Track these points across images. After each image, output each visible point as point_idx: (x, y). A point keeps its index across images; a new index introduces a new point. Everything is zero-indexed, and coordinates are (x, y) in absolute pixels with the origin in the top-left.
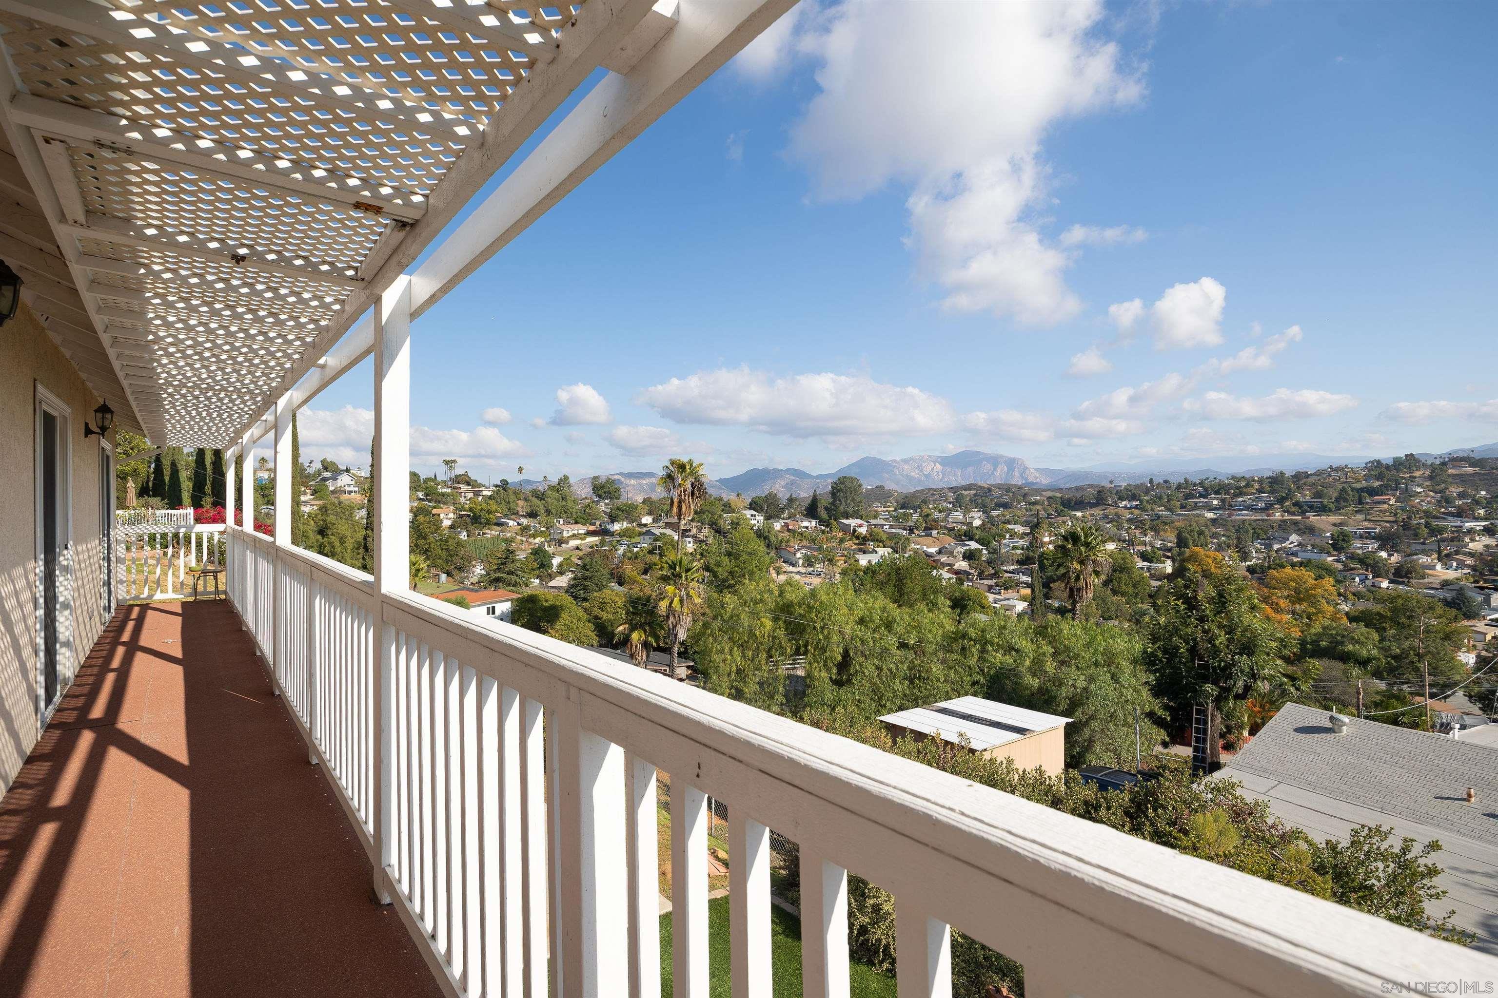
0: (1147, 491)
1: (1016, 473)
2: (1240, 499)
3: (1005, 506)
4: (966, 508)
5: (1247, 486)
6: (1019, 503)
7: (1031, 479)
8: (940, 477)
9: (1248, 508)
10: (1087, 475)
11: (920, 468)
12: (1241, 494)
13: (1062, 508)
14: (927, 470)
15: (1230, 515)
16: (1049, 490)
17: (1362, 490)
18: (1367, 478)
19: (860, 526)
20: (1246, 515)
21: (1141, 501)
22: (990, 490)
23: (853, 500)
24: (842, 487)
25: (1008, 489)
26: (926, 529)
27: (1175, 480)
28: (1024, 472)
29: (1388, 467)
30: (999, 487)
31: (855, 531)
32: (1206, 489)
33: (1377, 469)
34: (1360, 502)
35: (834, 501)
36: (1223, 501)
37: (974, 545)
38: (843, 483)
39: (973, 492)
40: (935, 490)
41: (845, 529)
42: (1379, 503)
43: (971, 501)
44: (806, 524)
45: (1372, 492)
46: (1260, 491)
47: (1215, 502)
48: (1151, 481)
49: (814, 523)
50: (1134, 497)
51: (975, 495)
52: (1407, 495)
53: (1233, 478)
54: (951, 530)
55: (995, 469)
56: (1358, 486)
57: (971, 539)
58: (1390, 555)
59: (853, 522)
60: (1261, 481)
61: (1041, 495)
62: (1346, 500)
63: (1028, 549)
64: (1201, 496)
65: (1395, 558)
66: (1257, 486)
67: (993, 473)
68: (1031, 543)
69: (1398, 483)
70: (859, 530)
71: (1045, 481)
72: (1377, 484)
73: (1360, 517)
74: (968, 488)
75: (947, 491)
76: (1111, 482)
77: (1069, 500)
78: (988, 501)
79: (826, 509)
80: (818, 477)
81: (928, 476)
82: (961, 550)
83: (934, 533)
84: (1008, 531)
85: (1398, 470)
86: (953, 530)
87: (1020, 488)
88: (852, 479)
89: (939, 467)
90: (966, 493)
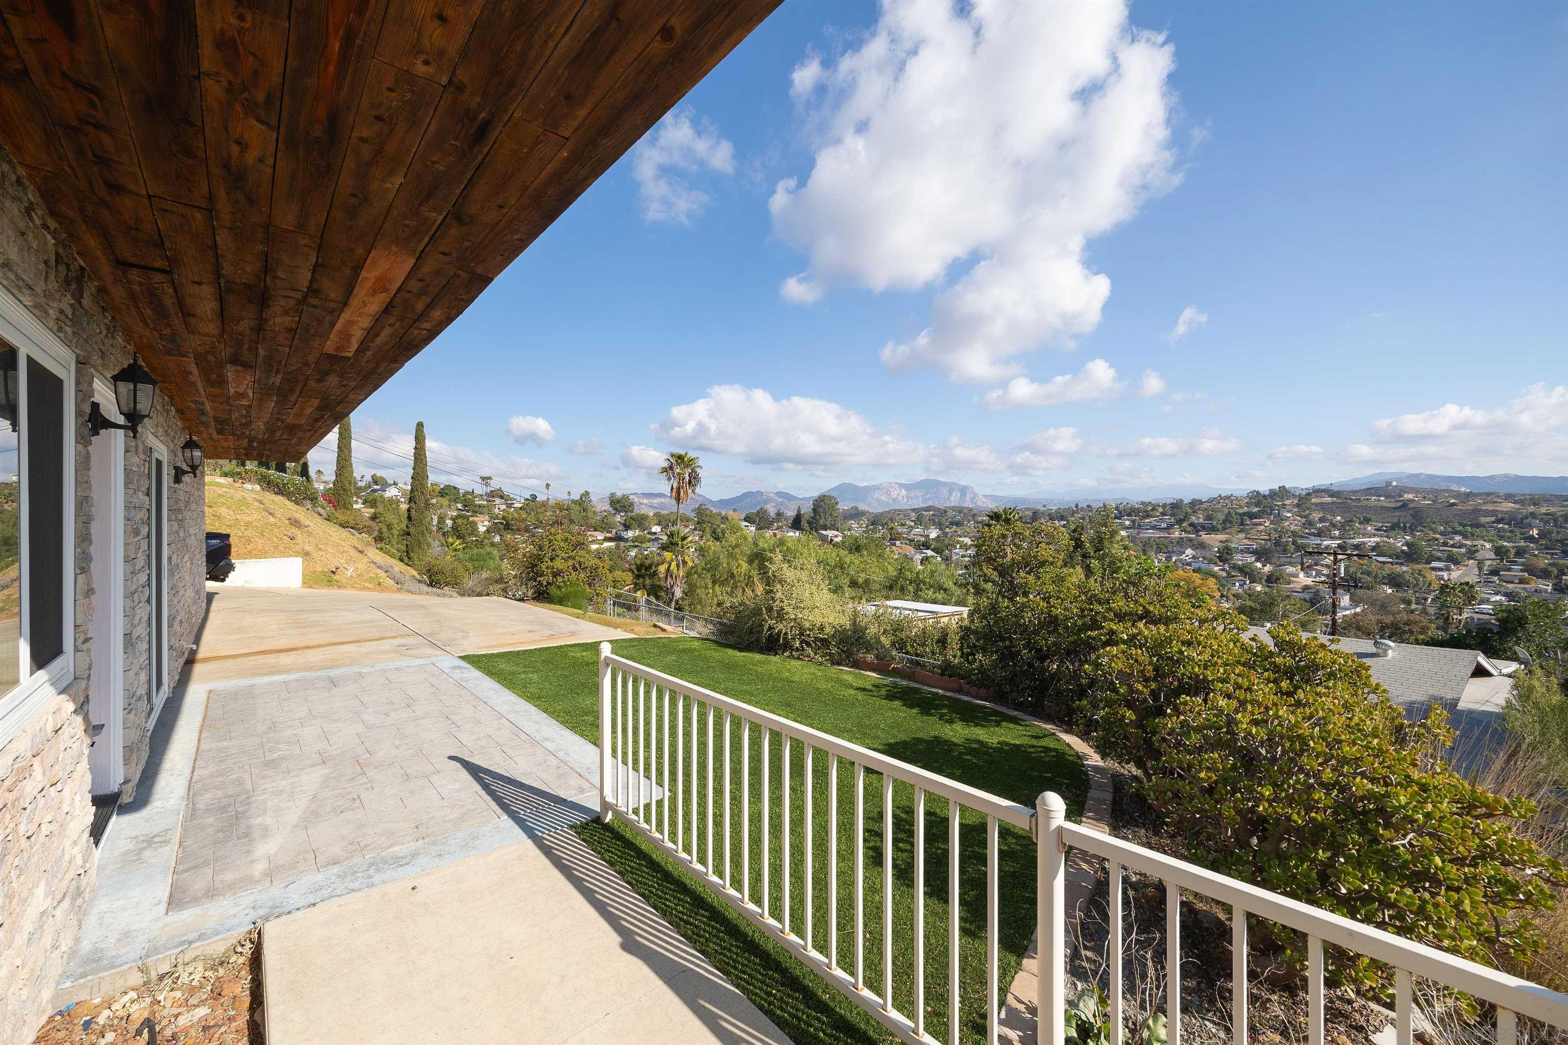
0: (1073, 513)
1: (968, 498)
2: (1147, 521)
3: (958, 524)
4: (925, 525)
5: (1153, 509)
6: (969, 522)
7: (979, 503)
8: (905, 500)
9: (1154, 528)
10: (1025, 500)
11: (888, 493)
12: (1148, 516)
14: (894, 494)
15: (1138, 534)
16: (992, 510)
17: (1244, 514)
18: (1248, 505)
19: (836, 536)
20: (1151, 533)
21: (1068, 521)
22: (945, 512)
23: (831, 515)
24: (822, 504)
25: (960, 511)
26: (891, 539)
27: (1095, 505)
28: (974, 497)
29: (1264, 496)
30: (953, 509)
31: (832, 540)
32: (1120, 512)
33: (1257, 498)
34: (1242, 524)
35: (815, 515)
36: (1133, 521)
37: (930, 553)
38: (823, 501)
39: (932, 513)
40: (898, 510)
41: (824, 539)
42: (1257, 524)
43: (929, 520)
44: (791, 534)
45: (1252, 516)
46: (1163, 514)
47: (1127, 523)
48: (1077, 506)
49: (797, 534)
50: (1062, 518)
51: (933, 515)
52: (1280, 518)
53: (1142, 503)
54: (911, 541)
55: (950, 495)
56: (1241, 511)
57: (928, 548)
58: (1264, 566)
59: (830, 533)
60: (1164, 506)
61: (987, 516)
62: (1231, 522)
63: (974, 556)
64: (1116, 517)
65: (1268, 568)
66: (1160, 510)
67: (948, 498)
68: (977, 553)
69: (1272, 509)
70: (835, 540)
71: (989, 505)
72: (1256, 510)
73: (1242, 535)
74: (927, 509)
75: (910, 511)
76: (1044, 506)
78: (943, 519)
79: (808, 522)
80: (802, 499)
81: (895, 500)
82: (919, 557)
83: (898, 543)
84: (958, 542)
85: (1273, 499)
86: (913, 540)
87: (970, 510)
88: (830, 498)
89: (904, 492)
90: (926, 513)
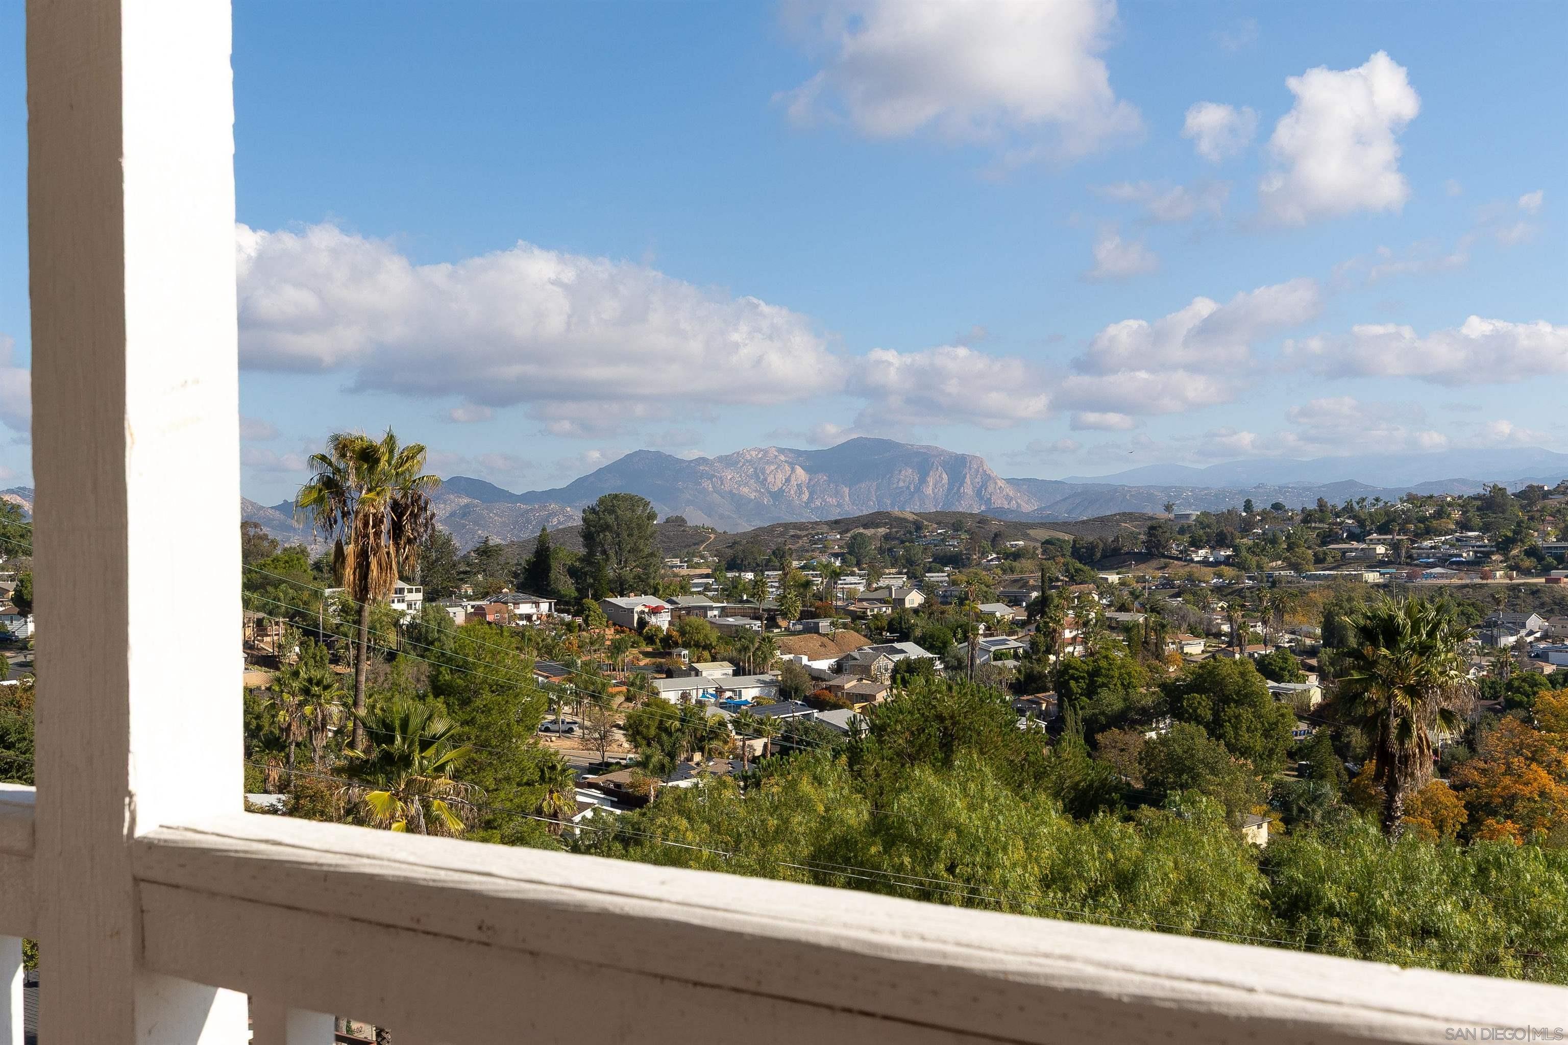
0: (1246, 527)
1: (968, 489)
2: (1427, 543)
3: (955, 561)
4: (872, 566)
5: (1440, 514)
6: (984, 554)
7: (999, 502)
8: (805, 497)
9: (1444, 561)
10: (1110, 492)
11: (760, 477)
12: (1428, 532)
13: (1078, 565)
14: (777, 480)
15: (1410, 577)
16: (1042, 525)
19: (655, 611)
20: (1439, 576)
21: (1236, 549)
22: (918, 527)
23: (635, 550)
24: (610, 519)
25: (956, 523)
26: (805, 615)
27: (1294, 505)
28: (984, 485)
30: (939, 518)
31: (642, 623)
32: (1361, 523)
35: (591, 553)
36: (1395, 546)
37: (913, 651)
38: (612, 511)
39: (882, 531)
40: (796, 526)
41: (620, 618)
43: (881, 550)
44: (525, 608)
46: (1464, 526)
47: (1381, 550)
48: (1248, 506)
49: (544, 607)
50: (1221, 541)
51: (887, 537)
53: (1411, 498)
54: (857, 617)
55: (923, 480)
57: (904, 638)
59: (638, 603)
60: (1464, 504)
61: (1025, 537)
63: (1027, 655)
64: (1352, 537)
66: (1457, 515)
67: (918, 489)
68: (1034, 644)
70: (653, 620)
71: (1028, 506)
74: (871, 521)
75: (825, 528)
76: (1168, 508)
77: (1091, 548)
78: (917, 548)
79: (572, 572)
80: (530, 497)
81: (777, 496)
82: (885, 663)
83: (824, 624)
84: (980, 617)
86: (863, 616)
87: (982, 521)
88: (633, 502)
89: (801, 474)
90: (869, 532)
